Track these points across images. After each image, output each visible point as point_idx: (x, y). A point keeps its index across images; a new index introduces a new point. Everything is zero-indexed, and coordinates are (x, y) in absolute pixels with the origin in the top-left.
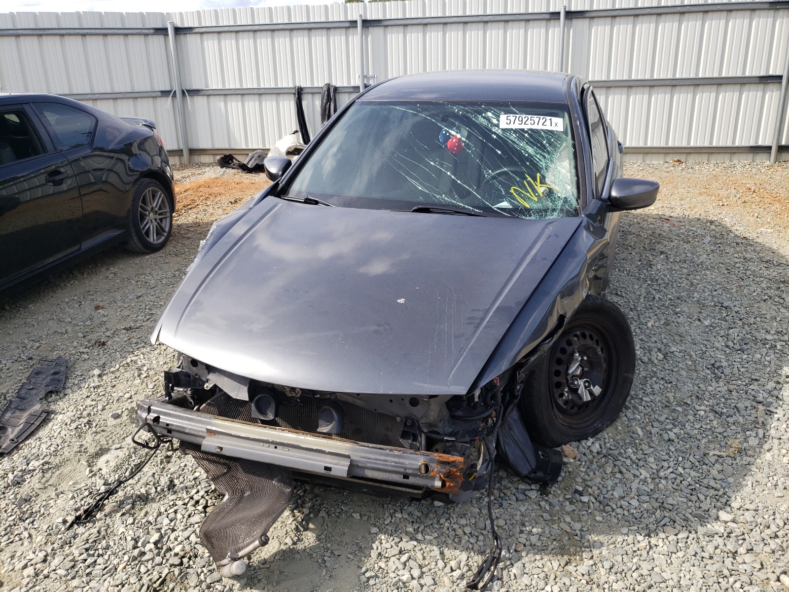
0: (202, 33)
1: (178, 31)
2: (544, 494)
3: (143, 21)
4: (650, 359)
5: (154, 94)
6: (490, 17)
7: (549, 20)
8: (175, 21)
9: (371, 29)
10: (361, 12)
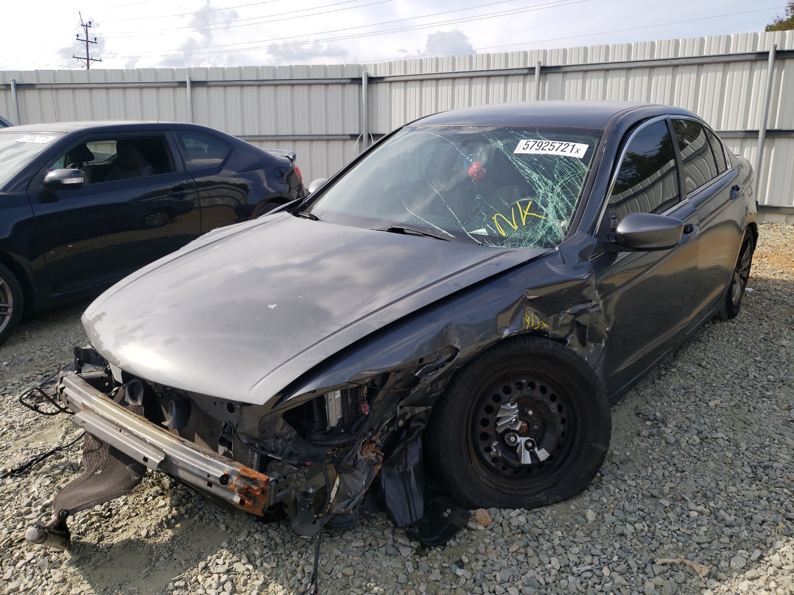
0: (391, 82)
1: (372, 80)
2: (418, 554)
3: (342, 72)
4: (677, 441)
5: (344, 138)
6: (681, 60)
7: (755, 61)
8: (369, 73)
9: (549, 76)
10: (541, 60)
